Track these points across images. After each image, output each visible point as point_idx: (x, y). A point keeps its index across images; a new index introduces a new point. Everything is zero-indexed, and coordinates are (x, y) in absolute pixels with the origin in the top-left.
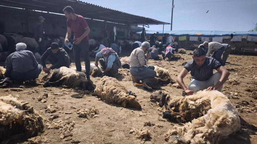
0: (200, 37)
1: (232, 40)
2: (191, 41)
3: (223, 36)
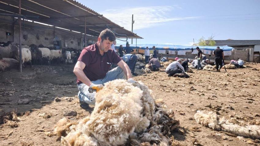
0: (167, 51)
1: (193, 53)
2: (159, 54)
3: (186, 49)
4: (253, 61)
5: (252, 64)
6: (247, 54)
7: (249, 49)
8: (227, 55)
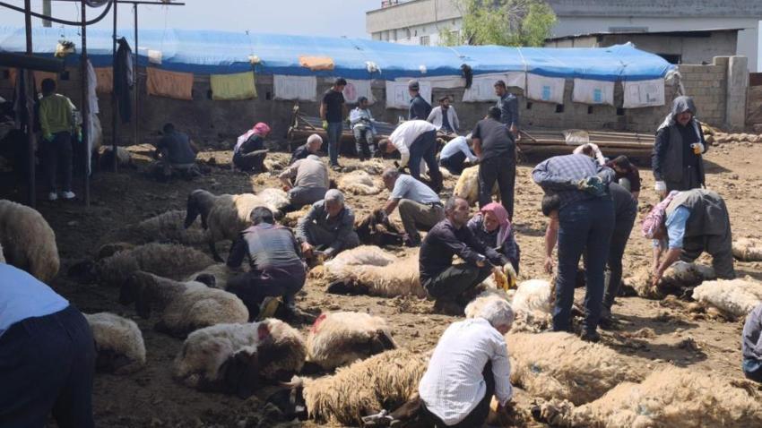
1: (469, 96)
4: (746, 124)
5: (745, 140)
6: (717, 84)
7: (727, 61)
8: (644, 102)
